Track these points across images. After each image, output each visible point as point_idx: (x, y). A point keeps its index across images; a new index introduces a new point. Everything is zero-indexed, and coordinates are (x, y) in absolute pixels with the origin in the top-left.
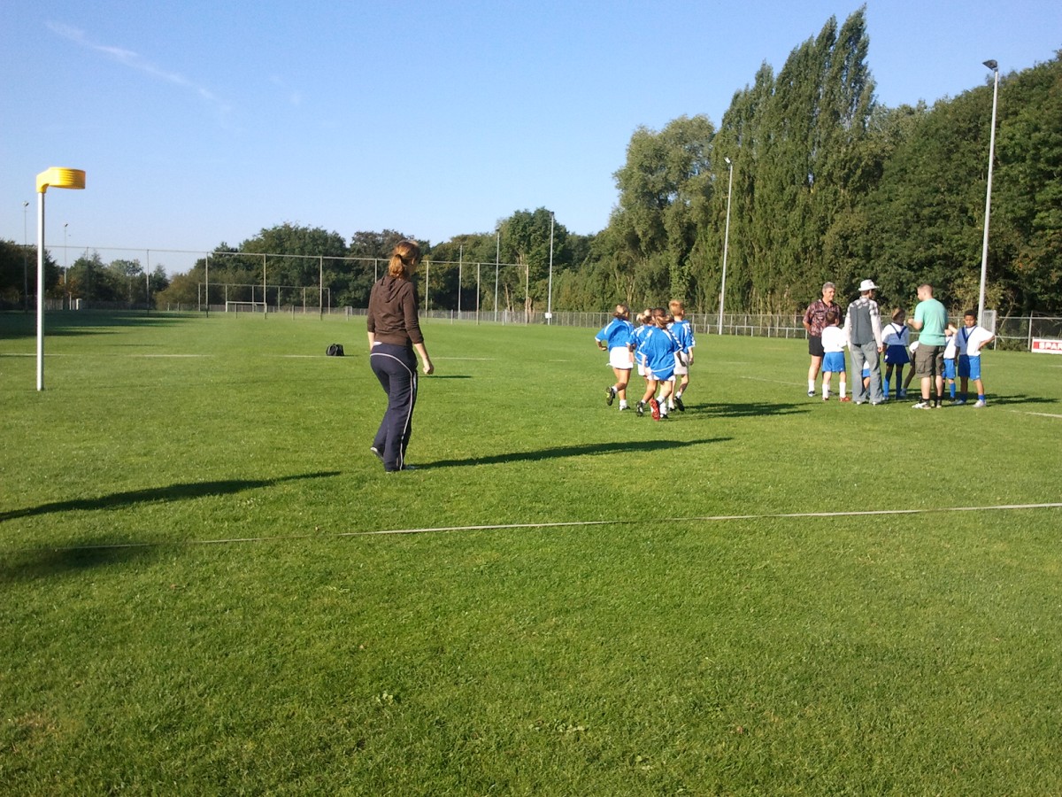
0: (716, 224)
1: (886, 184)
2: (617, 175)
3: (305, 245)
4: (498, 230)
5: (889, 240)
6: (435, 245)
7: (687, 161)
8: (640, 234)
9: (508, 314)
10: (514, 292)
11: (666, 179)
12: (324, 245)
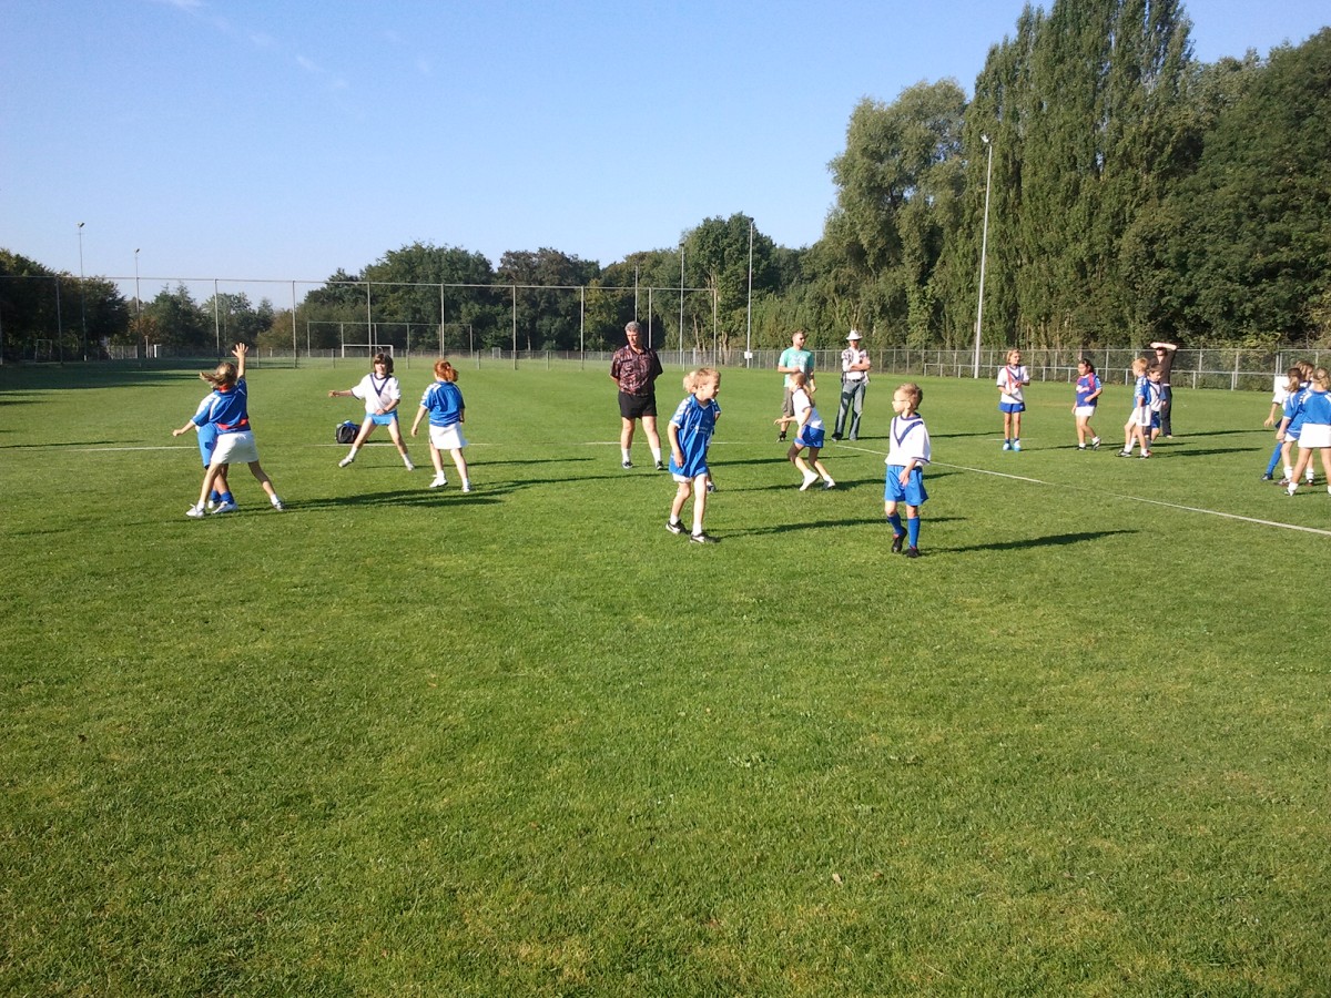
0: (970, 227)
1: (1208, 164)
2: (835, 165)
3: (441, 270)
4: (682, 245)
5: (1213, 242)
6: (606, 266)
7: (928, 144)
8: (865, 242)
9: (698, 354)
10: (704, 326)
11: (900, 169)
12: (466, 269)
